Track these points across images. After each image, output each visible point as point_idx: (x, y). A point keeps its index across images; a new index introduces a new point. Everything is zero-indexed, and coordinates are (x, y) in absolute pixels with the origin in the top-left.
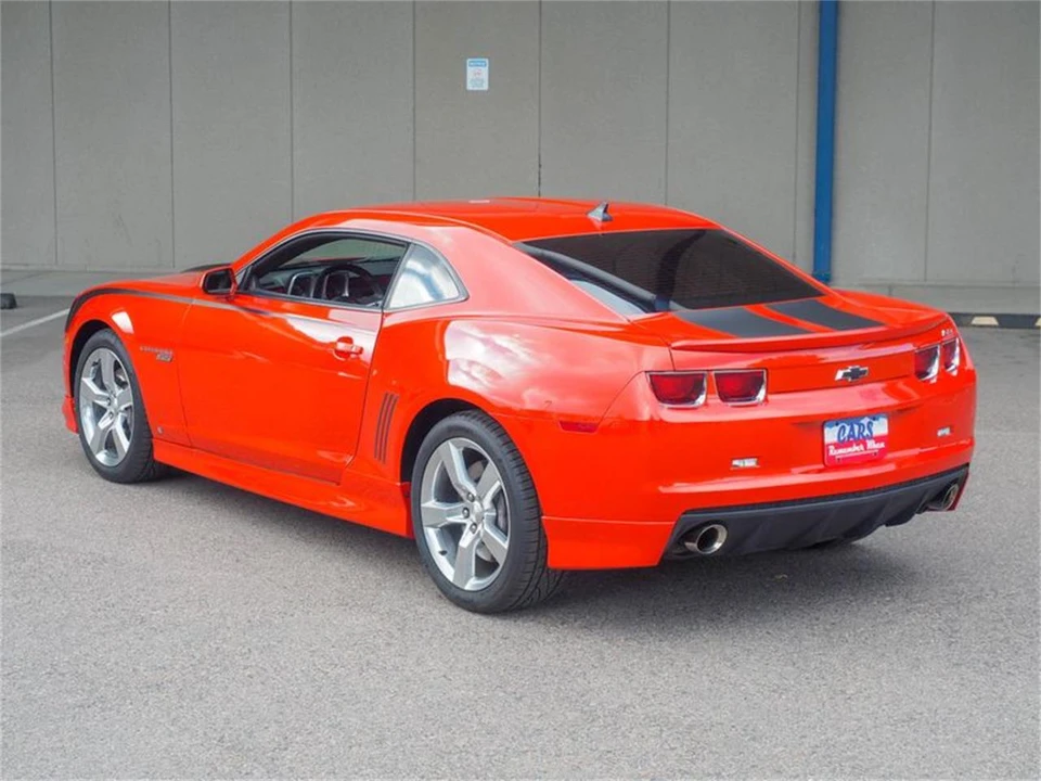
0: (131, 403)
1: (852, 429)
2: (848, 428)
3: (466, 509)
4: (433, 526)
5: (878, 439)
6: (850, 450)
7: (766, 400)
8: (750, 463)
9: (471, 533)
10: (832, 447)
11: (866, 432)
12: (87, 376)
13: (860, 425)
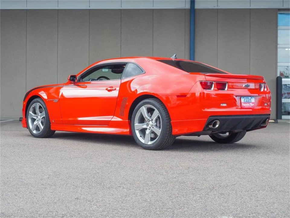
0: (45, 116)
1: (247, 100)
2: (246, 99)
3: (147, 124)
4: (138, 130)
5: (253, 103)
6: (247, 105)
7: (227, 90)
8: (225, 105)
9: (149, 130)
10: (243, 103)
11: (250, 101)
12: (31, 111)
13: (249, 99)
